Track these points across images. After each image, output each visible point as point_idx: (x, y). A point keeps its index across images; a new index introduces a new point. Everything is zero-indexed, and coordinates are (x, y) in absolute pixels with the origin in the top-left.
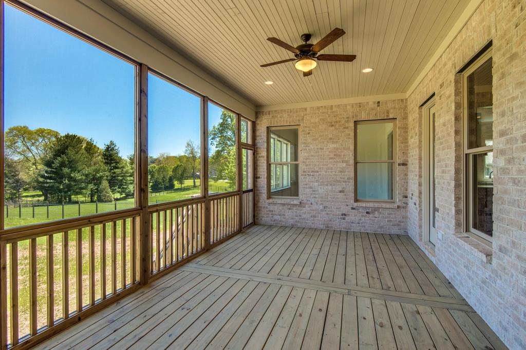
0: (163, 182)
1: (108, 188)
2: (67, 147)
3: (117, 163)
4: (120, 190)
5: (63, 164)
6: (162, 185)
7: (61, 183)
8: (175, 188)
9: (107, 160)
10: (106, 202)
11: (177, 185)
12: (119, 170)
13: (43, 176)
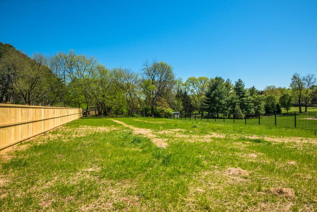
0: (272, 108)
1: (240, 110)
2: (217, 84)
3: (244, 93)
4: (246, 111)
5: (215, 95)
6: (271, 110)
7: (215, 106)
8: (282, 113)
9: (237, 92)
10: (239, 119)
11: (283, 110)
12: (245, 98)
13: (205, 102)
